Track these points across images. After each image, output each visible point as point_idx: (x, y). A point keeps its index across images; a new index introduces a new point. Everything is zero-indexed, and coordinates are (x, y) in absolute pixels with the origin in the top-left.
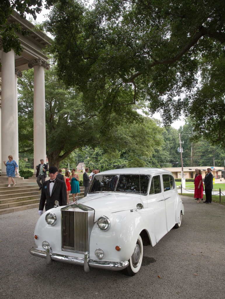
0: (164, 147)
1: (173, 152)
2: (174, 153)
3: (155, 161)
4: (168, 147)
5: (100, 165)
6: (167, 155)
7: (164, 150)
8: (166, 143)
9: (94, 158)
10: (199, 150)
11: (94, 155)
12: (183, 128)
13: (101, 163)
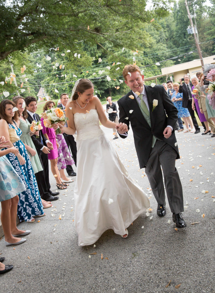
0: (157, 38)
1: (170, 44)
2: (172, 45)
3: (149, 61)
4: (163, 37)
5: (67, 84)
6: (164, 48)
7: (158, 42)
8: (158, 33)
9: (55, 75)
10: (210, 31)
11: (55, 71)
12: (179, 6)
13: (67, 81)
